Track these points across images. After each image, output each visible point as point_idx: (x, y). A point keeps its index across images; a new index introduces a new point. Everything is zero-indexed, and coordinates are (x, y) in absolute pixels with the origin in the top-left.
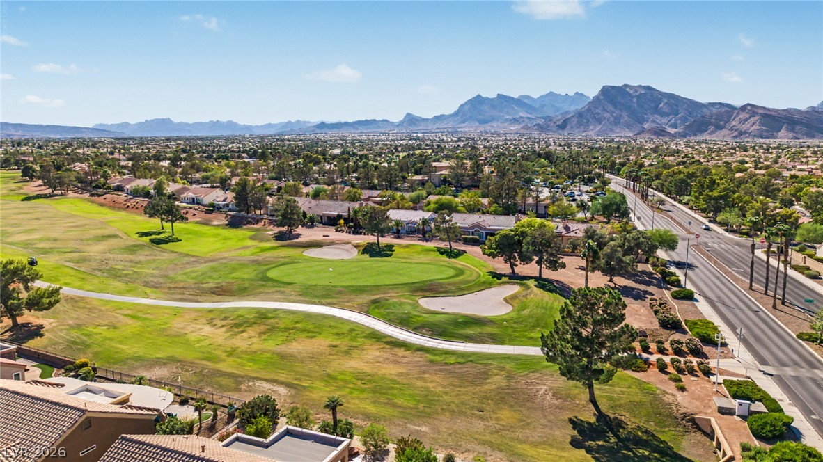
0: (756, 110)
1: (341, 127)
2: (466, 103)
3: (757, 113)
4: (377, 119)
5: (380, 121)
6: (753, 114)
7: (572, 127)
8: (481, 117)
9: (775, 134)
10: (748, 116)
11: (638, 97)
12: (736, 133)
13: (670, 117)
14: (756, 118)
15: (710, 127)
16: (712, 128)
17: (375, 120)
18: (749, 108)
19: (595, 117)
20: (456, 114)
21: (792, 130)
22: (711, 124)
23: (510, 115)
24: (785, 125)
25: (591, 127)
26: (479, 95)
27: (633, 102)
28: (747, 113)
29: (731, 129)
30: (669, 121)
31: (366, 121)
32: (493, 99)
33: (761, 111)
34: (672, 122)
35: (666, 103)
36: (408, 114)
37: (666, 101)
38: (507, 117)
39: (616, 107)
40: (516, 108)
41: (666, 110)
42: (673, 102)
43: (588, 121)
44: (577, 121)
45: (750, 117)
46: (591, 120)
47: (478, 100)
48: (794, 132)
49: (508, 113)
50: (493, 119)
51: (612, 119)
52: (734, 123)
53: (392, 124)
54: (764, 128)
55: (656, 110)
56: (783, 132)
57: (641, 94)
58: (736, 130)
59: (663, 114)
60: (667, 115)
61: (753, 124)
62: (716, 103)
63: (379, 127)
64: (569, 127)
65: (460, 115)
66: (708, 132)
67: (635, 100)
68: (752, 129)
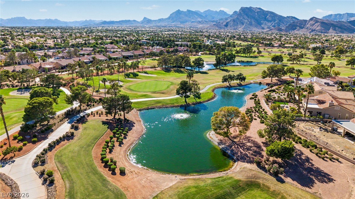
0: (318, 20)
1: (114, 23)
2: (173, 13)
3: (318, 21)
4: (131, 20)
5: (132, 21)
6: (317, 22)
7: (231, 26)
8: (181, 20)
9: (328, 31)
10: (314, 23)
11: (258, 12)
12: (310, 31)
13: (272, 22)
14: (319, 24)
15: (297, 27)
16: (298, 28)
17: (130, 20)
18: (314, 19)
19: (240, 22)
20: (169, 18)
21: (335, 30)
22: (297, 26)
23: (194, 20)
24: (331, 27)
25: (239, 26)
26: (179, 10)
27: (256, 15)
28: (314, 21)
29: (307, 28)
30: (272, 24)
31: (126, 20)
32: (185, 12)
33: (320, 21)
34: (273, 24)
35: (270, 16)
36: (145, 18)
37: (270, 15)
38: (193, 20)
39: (248, 17)
40: (196, 16)
41: (270, 19)
42: (273, 15)
43: (237, 24)
44: (233, 23)
45: (315, 23)
46: (238, 23)
47: (179, 12)
48: (336, 31)
49: (193, 18)
50: (186, 21)
51: (248, 23)
52: (308, 26)
53: (138, 22)
54: (323, 28)
55: (266, 19)
56: (331, 30)
57: (258, 11)
58: (310, 29)
59: (268, 21)
60: (271, 21)
61: (318, 26)
62: (290, 16)
63: (132, 24)
64: (229, 26)
65: (171, 19)
66: (297, 29)
67: (256, 14)
68: (317, 29)
